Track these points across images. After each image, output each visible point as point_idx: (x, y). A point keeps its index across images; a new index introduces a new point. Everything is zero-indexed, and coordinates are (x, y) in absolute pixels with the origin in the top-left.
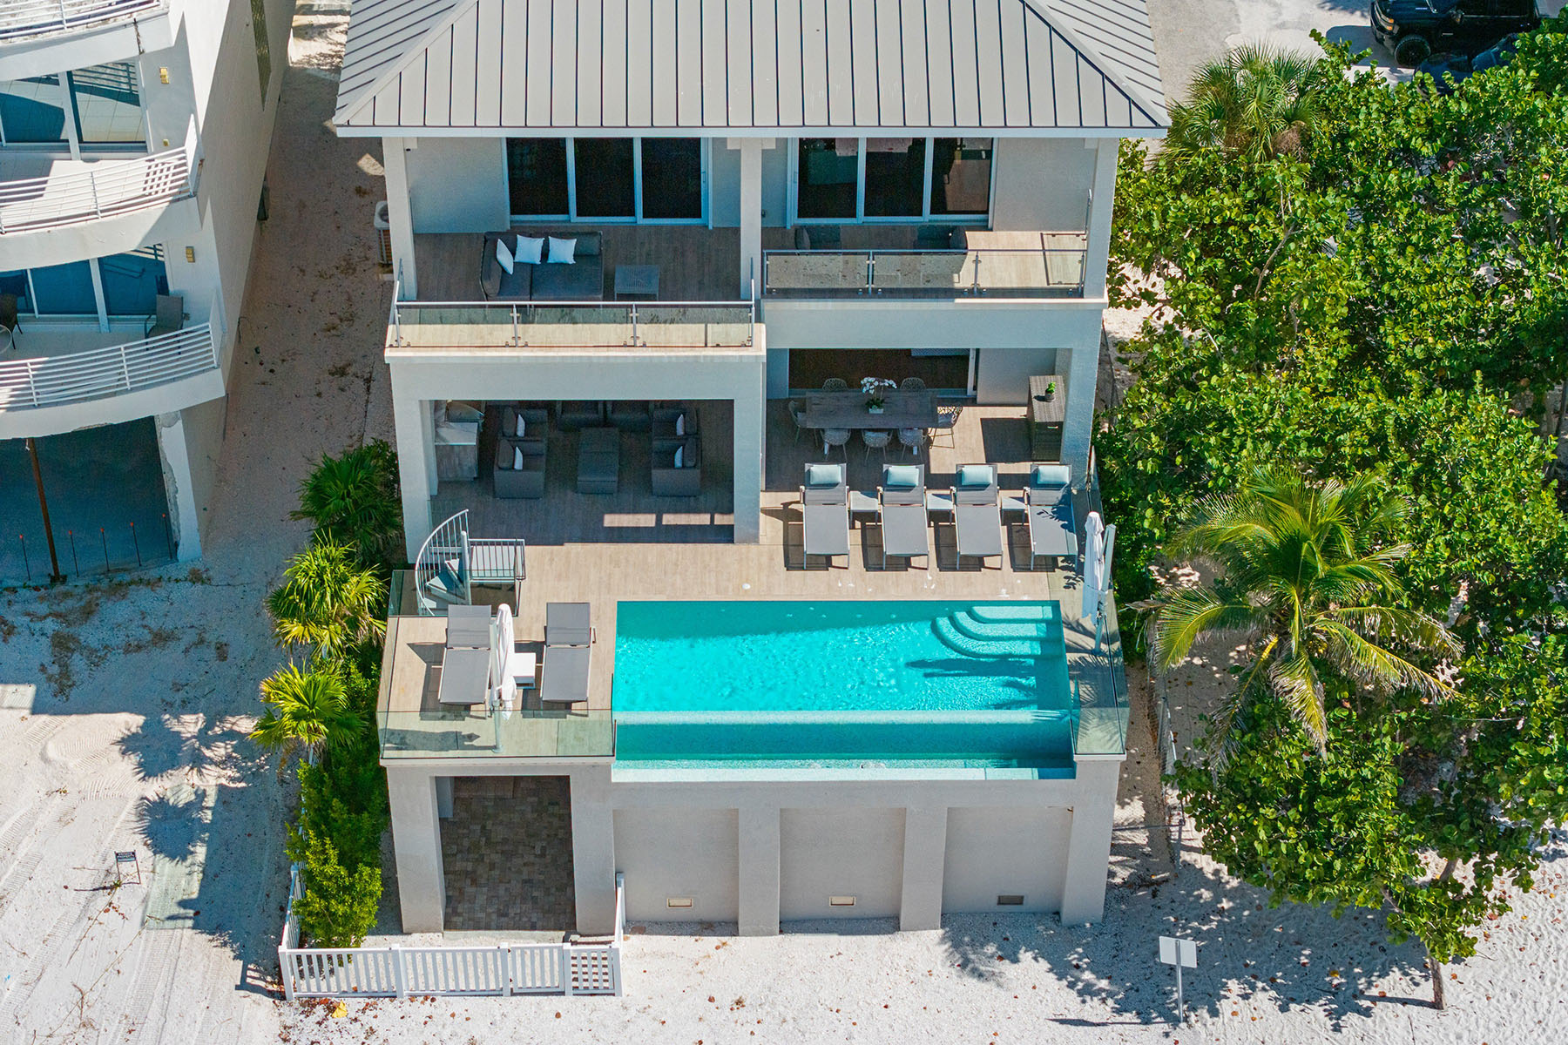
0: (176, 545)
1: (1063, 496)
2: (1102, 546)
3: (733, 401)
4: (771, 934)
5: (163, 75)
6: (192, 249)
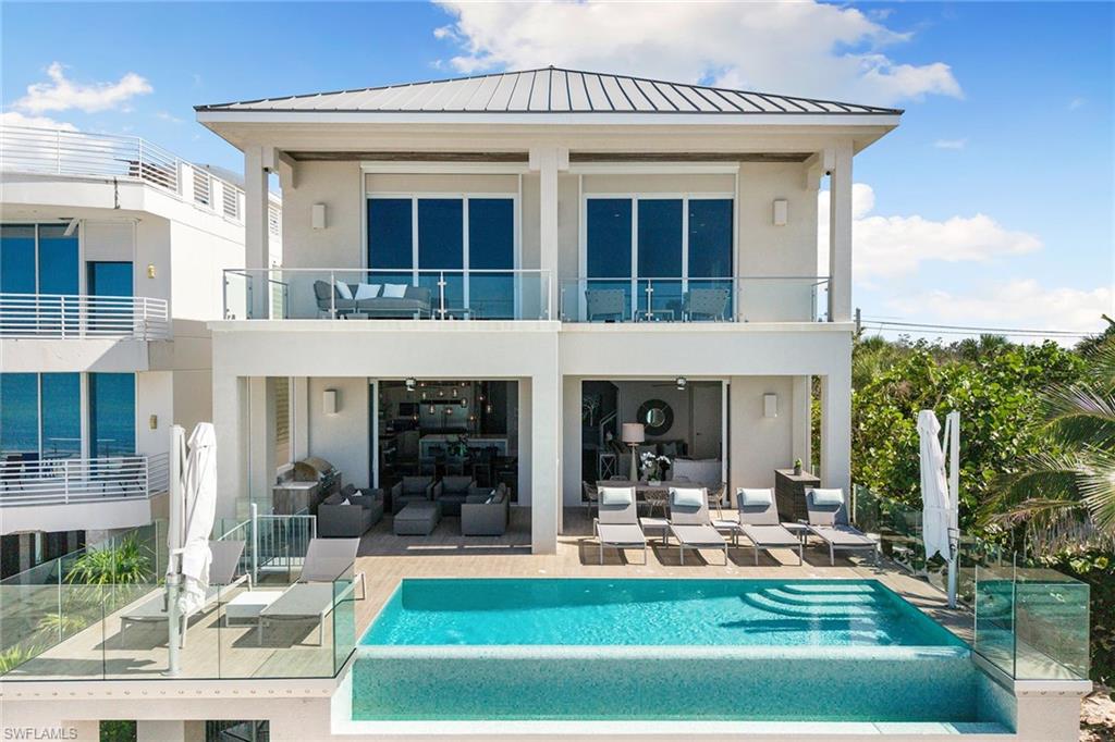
5: (150, 270)
6: (156, 417)
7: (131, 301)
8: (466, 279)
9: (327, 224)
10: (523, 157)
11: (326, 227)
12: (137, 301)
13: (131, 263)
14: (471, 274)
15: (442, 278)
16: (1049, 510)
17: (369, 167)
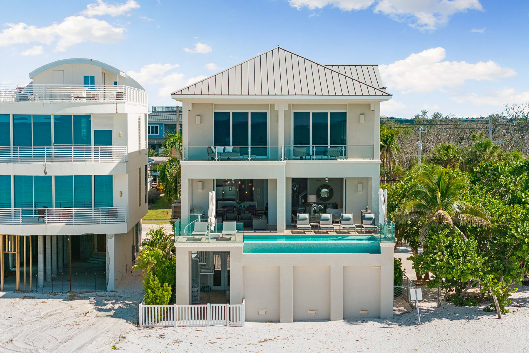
0: (107, 284)
1: (372, 222)
2: (384, 199)
3: (276, 179)
4: (291, 322)
5: (120, 134)
6: (121, 192)
11: (201, 124)
13: (112, 131)
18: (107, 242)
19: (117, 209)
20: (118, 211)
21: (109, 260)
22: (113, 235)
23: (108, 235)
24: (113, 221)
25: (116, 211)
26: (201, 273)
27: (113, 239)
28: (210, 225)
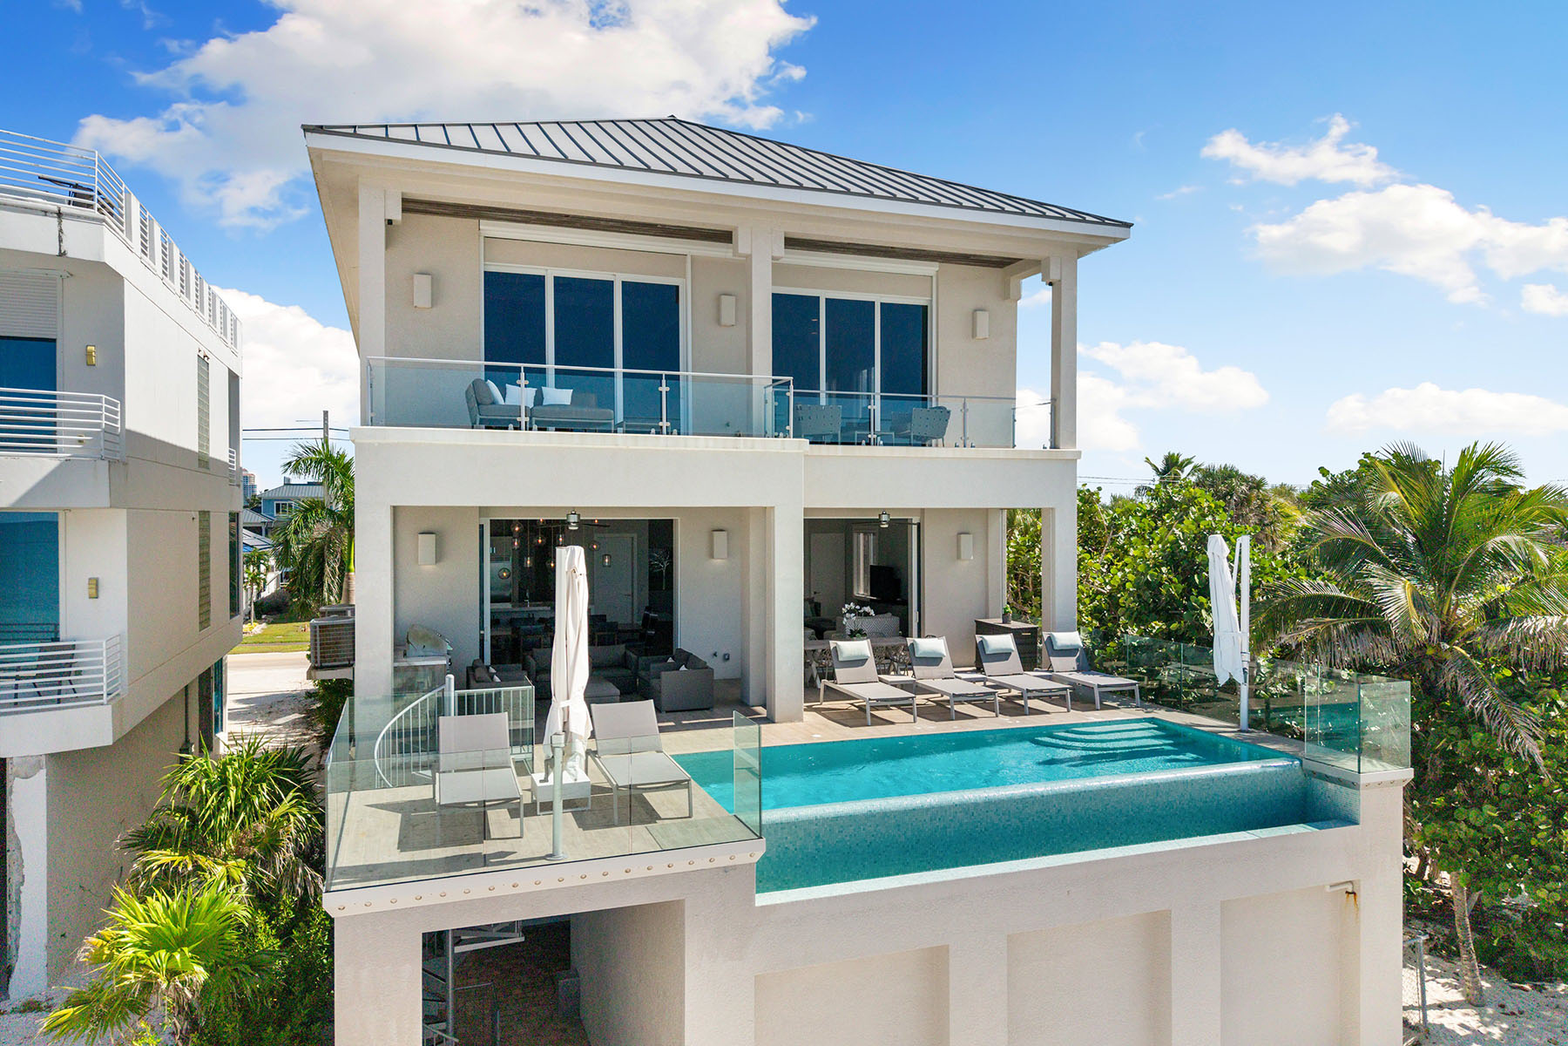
0: (10, 971)
5: (89, 354)
6: (97, 580)
7: (54, 397)
8: (619, 383)
9: (435, 301)
10: (725, 237)
11: (432, 306)
12: (63, 397)
13: (54, 340)
14: (625, 375)
15: (664, 381)
16: (1329, 627)
17: (490, 228)
18: (11, 793)
19: (73, 647)
20: (79, 656)
21: (21, 865)
22: (43, 758)
23: (15, 761)
24: (52, 701)
25: (72, 656)
26: (458, 949)
27: (42, 775)
28: (559, 752)
